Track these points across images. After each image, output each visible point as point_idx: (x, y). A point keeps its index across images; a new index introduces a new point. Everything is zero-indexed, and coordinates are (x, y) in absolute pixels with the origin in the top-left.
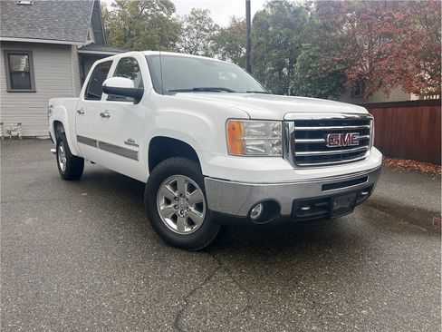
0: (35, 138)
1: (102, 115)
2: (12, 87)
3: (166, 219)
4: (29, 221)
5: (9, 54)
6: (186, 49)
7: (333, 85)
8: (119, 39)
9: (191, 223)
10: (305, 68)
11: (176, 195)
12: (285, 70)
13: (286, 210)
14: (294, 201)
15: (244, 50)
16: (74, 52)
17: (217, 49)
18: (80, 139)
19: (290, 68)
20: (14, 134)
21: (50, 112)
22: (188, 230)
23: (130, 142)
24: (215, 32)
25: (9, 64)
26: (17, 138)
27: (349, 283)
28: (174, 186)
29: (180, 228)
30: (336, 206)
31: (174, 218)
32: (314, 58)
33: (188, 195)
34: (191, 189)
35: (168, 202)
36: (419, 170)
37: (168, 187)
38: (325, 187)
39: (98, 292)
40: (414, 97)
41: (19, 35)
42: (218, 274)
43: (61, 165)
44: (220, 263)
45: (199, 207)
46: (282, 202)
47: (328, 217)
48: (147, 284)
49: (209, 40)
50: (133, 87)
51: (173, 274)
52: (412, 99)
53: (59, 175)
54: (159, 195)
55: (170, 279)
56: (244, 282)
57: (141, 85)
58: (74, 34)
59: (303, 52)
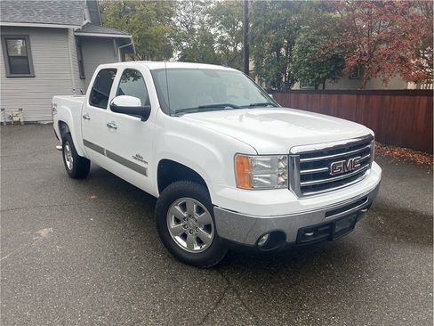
0: (36, 124)
1: (109, 126)
2: (11, 73)
3: (177, 238)
4: (44, 232)
5: (6, 39)
6: (181, 23)
7: (332, 69)
8: (114, 15)
9: (200, 242)
10: (304, 51)
11: (185, 215)
12: (283, 51)
13: (291, 238)
14: (299, 230)
15: (241, 24)
16: (71, 35)
17: (213, 23)
18: (87, 143)
19: (289, 49)
20: (16, 119)
21: (54, 110)
22: (197, 248)
23: (138, 157)
24: (211, 5)
25: (7, 50)
26: (18, 123)
27: (349, 305)
28: (184, 207)
29: (190, 245)
30: (338, 229)
31: (184, 237)
32: (313, 41)
33: (197, 216)
34: (200, 210)
35: (177, 221)
36: (415, 162)
37: (178, 208)
38: (328, 213)
39: (119, 319)
40: (411, 86)
41: (15, 20)
42: (228, 296)
43: (68, 163)
44: (229, 283)
45: (208, 228)
46: (288, 232)
47: (330, 238)
48: (163, 308)
49: (204, 14)
50: (140, 105)
51: (187, 296)
52: (409, 88)
53: (66, 172)
54: (169, 215)
55: (184, 301)
56: (252, 306)
57: (148, 102)
58: (70, 16)
59: (302, 36)
